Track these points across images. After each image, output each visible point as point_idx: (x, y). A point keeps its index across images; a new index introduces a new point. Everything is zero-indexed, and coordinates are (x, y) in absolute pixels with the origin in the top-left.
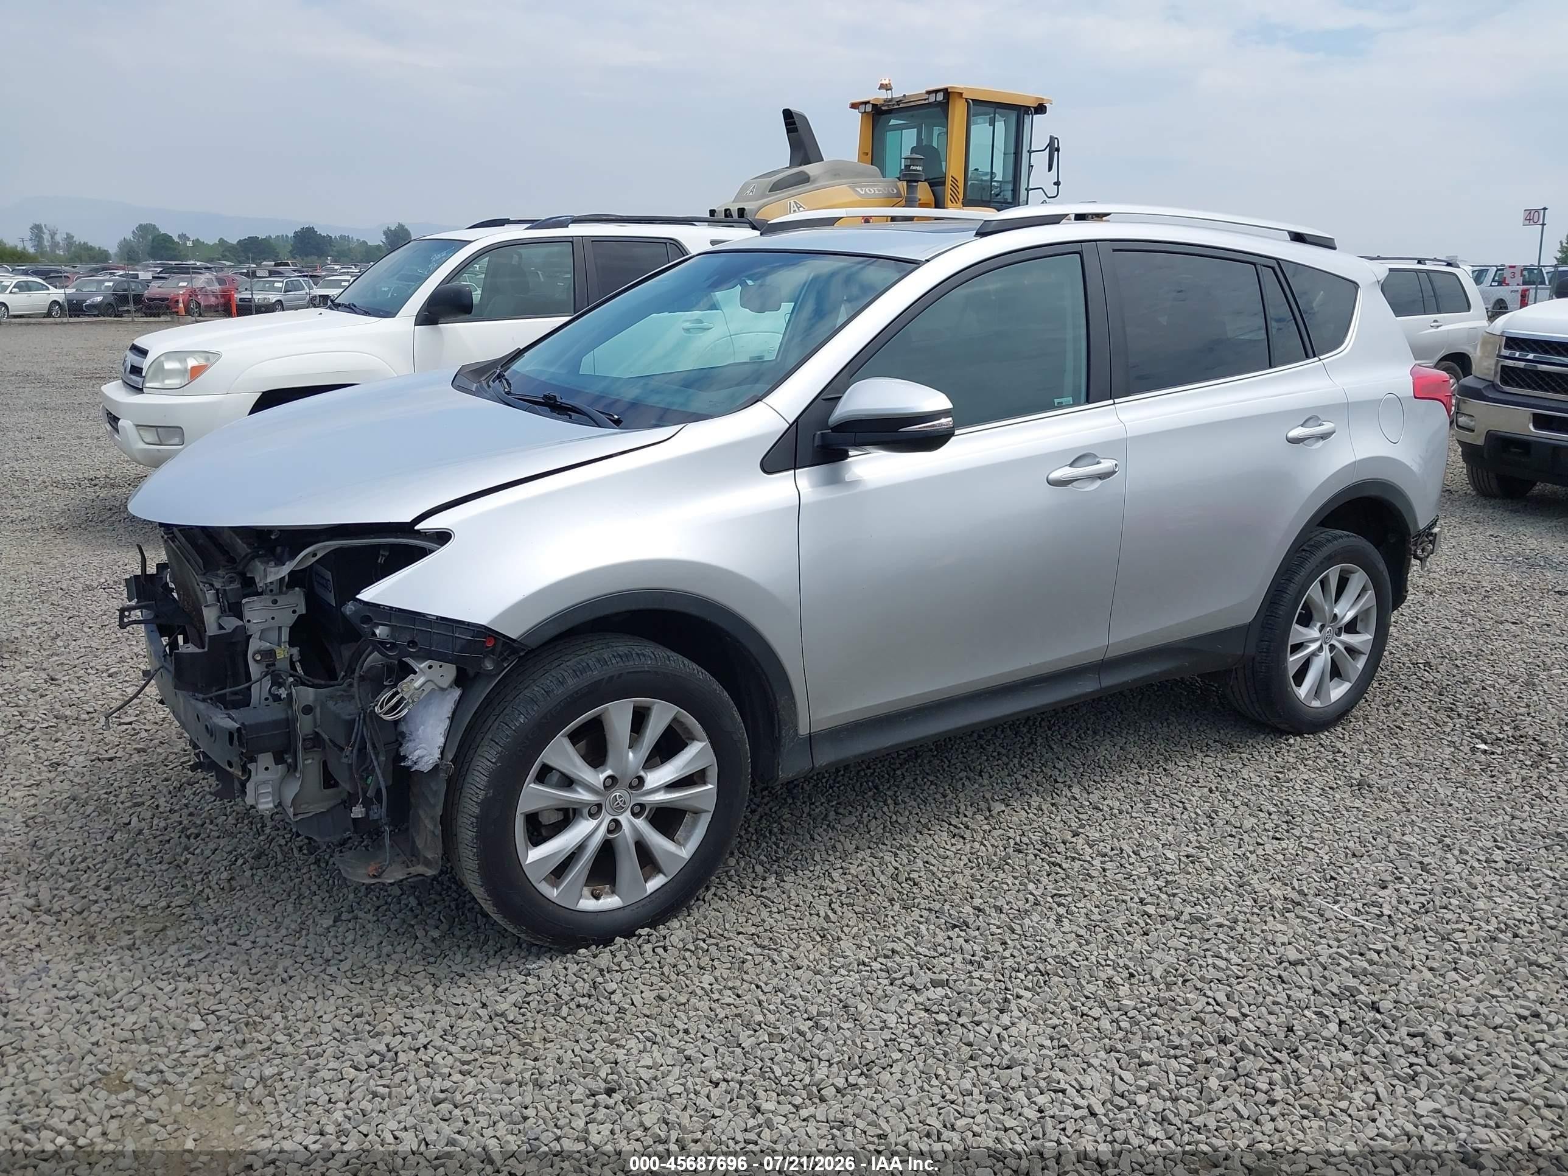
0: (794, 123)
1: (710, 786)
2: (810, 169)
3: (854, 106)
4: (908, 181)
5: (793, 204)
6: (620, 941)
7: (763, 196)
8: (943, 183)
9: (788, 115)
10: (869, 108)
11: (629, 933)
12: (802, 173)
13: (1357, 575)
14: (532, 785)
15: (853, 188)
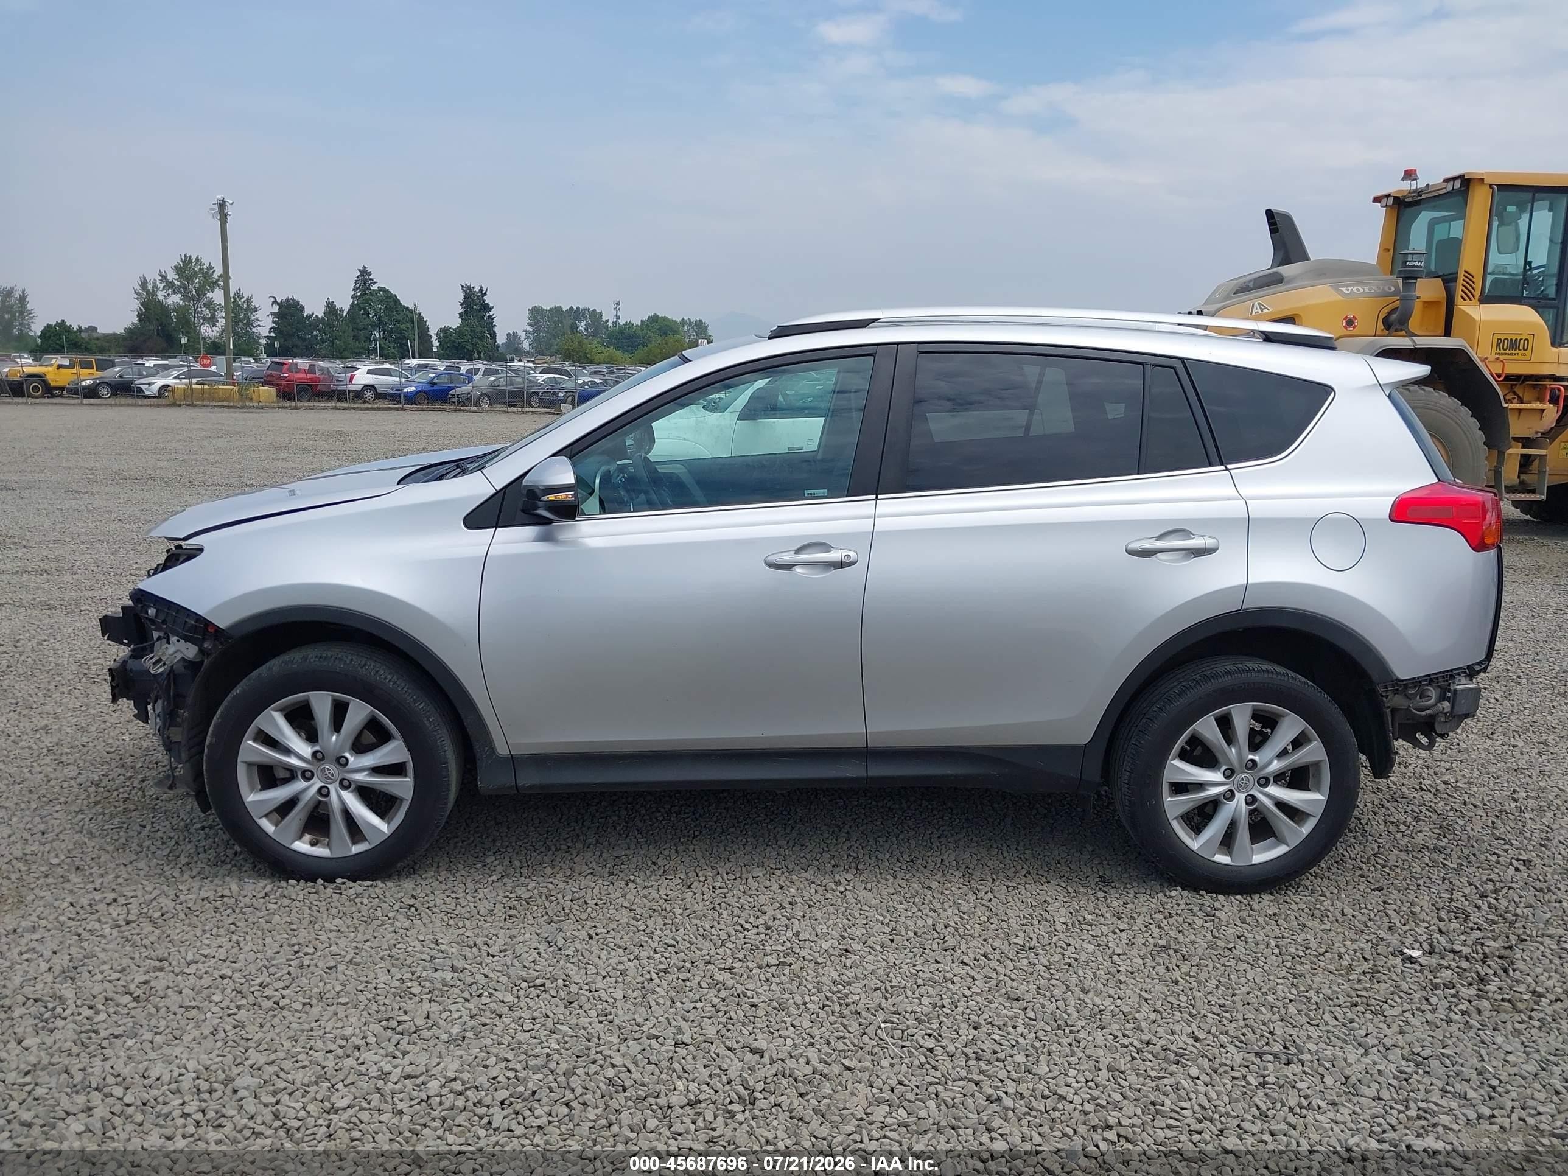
0: (1275, 224)
1: (408, 779)
2: (1286, 270)
3: (1377, 200)
4: (1405, 278)
5: (1256, 304)
6: (320, 881)
7: (1227, 298)
8: (1455, 280)
9: (1270, 214)
10: (1390, 201)
11: (330, 879)
12: (1277, 273)
13: (1286, 719)
14: (250, 742)
15: (1336, 288)
